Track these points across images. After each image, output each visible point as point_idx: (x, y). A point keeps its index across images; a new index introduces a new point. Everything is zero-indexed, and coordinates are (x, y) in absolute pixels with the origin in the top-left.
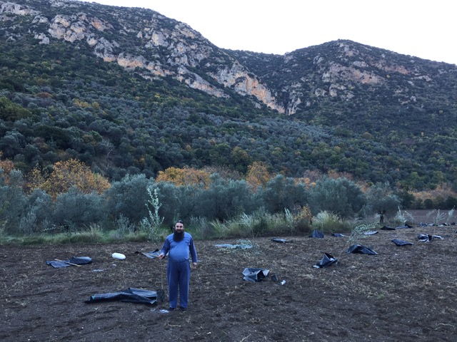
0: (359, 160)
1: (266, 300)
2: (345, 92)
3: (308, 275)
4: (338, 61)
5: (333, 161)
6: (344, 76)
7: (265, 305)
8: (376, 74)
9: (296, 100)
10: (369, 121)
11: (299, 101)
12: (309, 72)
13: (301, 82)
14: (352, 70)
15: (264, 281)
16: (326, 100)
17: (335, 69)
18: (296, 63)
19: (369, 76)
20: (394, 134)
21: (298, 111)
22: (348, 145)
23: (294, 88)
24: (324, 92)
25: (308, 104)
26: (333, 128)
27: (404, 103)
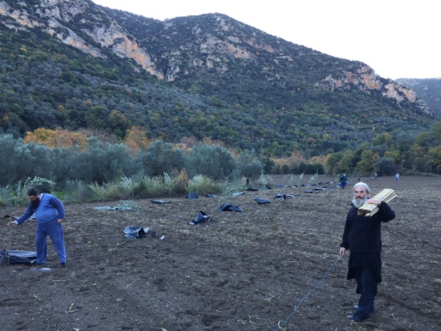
0: (231, 129)
1: (147, 253)
2: (221, 64)
3: (184, 231)
4: (214, 34)
5: (209, 129)
6: (220, 49)
7: (146, 257)
8: (248, 50)
9: (175, 68)
10: (240, 93)
11: (178, 70)
12: (188, 41)
13: (180, 50)
14: (227, 44)
15: (145, 237)
16: (203, 71)
17: (212, 41)
18: (175, 30)
19: (242, 51)
20: (261, 107)
21: (176, 78)
22: (221, 115)
23: (174, 56)
24: (202, 62)
25: (187, 73)
26: (209, 98)
27: (269, 79)
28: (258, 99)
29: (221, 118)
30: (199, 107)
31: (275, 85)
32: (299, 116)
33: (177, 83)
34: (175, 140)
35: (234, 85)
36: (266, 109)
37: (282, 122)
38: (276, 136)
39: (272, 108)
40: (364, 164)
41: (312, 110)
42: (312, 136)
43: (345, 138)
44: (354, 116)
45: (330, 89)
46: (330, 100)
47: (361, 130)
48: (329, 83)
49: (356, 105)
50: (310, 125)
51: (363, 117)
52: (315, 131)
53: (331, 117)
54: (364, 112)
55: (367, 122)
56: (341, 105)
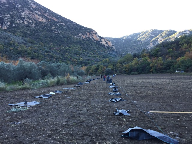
0: (40, 54)
2: (32, 23)
4: (28, 9)
5: (29, 54)
6: (31, 16)
8: (45, 18)
9: (7, 23)
10: (42, 38)
11: (9, 24)
12: (14, 10)
13: (10, 14)
14: (35, 14)
16: (23, 25)
17: (27, 12)
18: (7, 4)
19: (42, 18)
20: (52, 45)
21: (8, 28)
22: (34, 47)
23: (7, 17)
24: (22, 21)
25: (14, 25)
26: (27, 39)
27: (55, 33)
28: (51, 41)
29: (34, 49)
30: (23, 43)
31: (58, 36)
32: (69, 50)
33: (8, 30)
34: (12, 58)
35: (38, 34)
36: (54, 45)
37: (62, 52)
38: (60, 58)
39: (57, 46)
40: (100, 71)
41: (74, 47)
42: (75, 59)
43: (88, 60)
44: (91, 51)
45: (81, 39)
46: (81, 44)
47: (94, 57)
48: (80, 37)
49: (91, 46)
50: (74, 54)
51: (94, 52)
52: (76, 57)
53: (82, 51)
54: (94, 49)
55: (95, 54)
56: (86, 46)
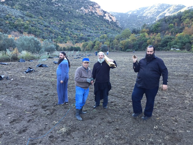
0: (38, 29)
5: (26, 28)
10: (41, 11)
15: (2, 80)
20: (52, 19)
22: (32, 21)
26: (25, 12)
27: (56, 6)
28: (51, 15)
29: (32, 23)
30: (20, 16)
31: (59, 9)
32: (70, 25)
34: (8, 33)
35: (38, 7)
36: (54, 20)
37: (62, 27)
38: (60, 34)
39: (58, 20)
40: (96, 47)
41: (76, 22)
42: (75, 34)
43: (89, 36)
44: (93, 26)
45: (83, 13)
46: (83, 19)
47: (95, 33)
48: (82, 11)
49: (93, 21)
50: (75, 29)
51: (96, 27)
52: (77, 32)
53: (84, 26)
54: (96, 25)
55: (98, 29)
56: (88, 21)
